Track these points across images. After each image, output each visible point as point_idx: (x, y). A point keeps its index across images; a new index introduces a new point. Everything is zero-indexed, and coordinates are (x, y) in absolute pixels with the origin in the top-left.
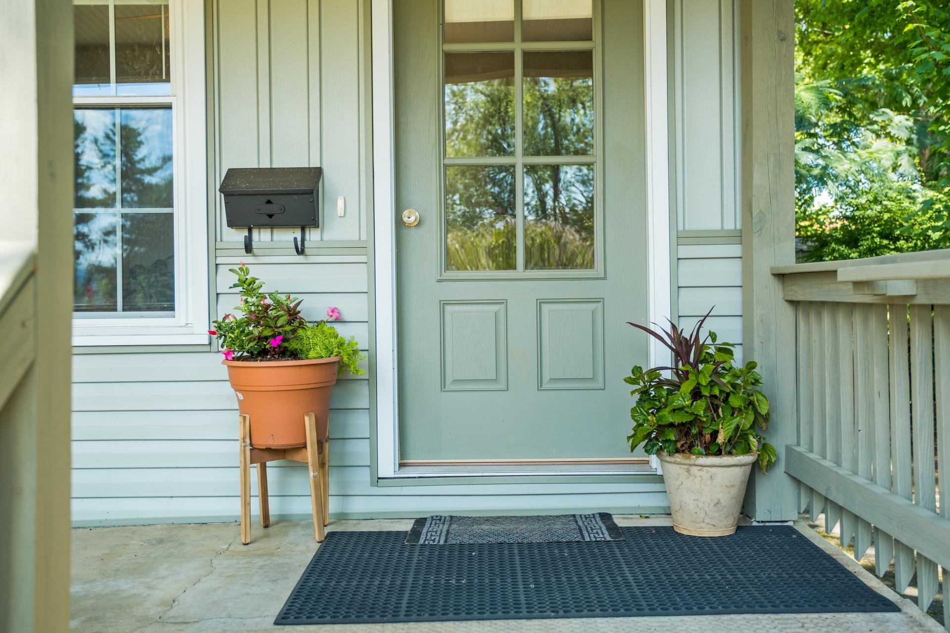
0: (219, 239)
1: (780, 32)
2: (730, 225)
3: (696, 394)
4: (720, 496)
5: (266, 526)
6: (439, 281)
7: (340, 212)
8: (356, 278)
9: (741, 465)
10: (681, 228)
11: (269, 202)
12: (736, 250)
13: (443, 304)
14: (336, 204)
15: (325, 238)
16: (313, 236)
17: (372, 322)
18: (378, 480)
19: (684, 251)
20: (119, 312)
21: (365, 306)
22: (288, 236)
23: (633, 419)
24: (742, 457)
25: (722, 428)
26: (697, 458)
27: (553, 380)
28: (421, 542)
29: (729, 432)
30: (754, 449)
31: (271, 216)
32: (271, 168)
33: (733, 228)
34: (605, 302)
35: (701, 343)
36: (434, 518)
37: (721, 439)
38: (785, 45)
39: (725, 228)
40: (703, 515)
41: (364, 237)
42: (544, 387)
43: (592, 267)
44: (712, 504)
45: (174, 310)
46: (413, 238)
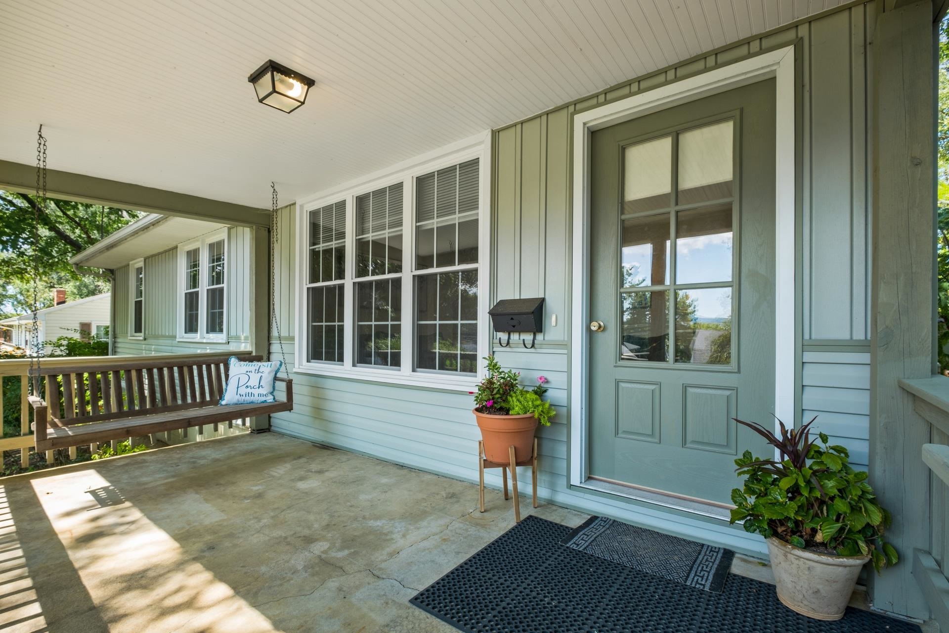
0: (495, 338)
1: (913, 158)
2: (859, 335)
3: (794, 491)
4: (820, 587)
5: (507, 499)
6: (615, 366)
7: (553, 323)
8: (559, 362)
9: (845, 566)
10: (807, 337)
11: (512, 319)
12: (866, 358)
13: (617, 382)
14: (551, 319)
15: (546, 338)
16: (540, 337)
17: (569, 390)
18: (570, 486)
19: (808, 356)
20: (458, 373)
21: (566, 379)
22: (528, 337)
23: (732, 499)
24: (845, 559)
25: (820, 529)
26: (793, 548)
27: (694, 442)
28: (568, 545)
29: (828, 535)
30: (865, 553)
31: (514, 326)
32: (520, 299)
33: (862, 337)
34: (739, 390)
35: (809, 443)
36: (603, 519)
37: (819, 538)
38: (920, 169)
39: (854, 338)
40: (801, 596)
41: (566, 339)
42: (688, 445)
43: (728, 363)
44: (811, 591)
45: (476, 372)
46: (601, 338)
